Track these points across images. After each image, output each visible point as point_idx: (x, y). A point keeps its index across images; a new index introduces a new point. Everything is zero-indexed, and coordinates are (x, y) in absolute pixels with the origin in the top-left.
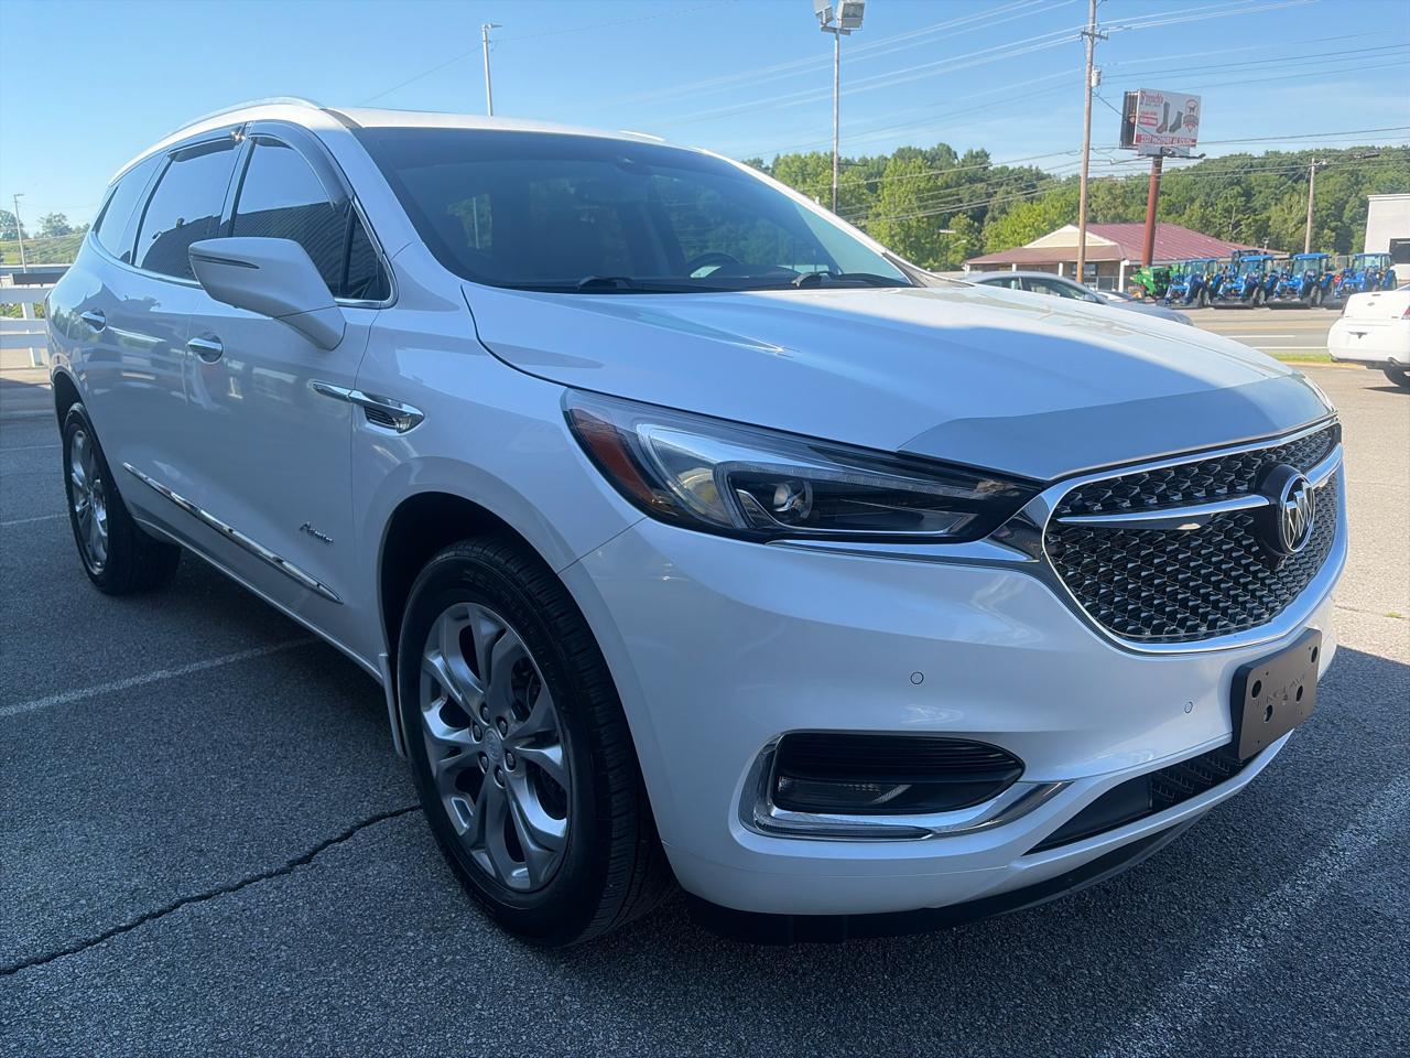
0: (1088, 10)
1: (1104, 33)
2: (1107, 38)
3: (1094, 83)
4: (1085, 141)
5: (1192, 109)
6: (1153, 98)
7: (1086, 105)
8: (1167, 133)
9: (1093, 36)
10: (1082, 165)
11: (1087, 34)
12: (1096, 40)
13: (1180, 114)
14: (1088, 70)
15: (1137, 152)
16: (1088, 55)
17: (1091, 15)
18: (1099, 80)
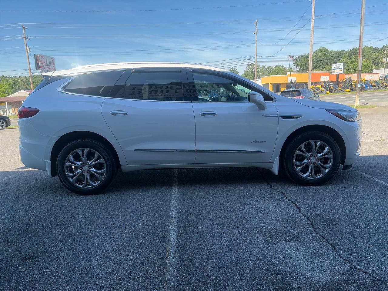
0: (23, 31)
1: (29, 38)
2: (29, 39)
3: (28, 51)
4: (29, 67)
5: (53, 61)
6: (43, 57)
7: (27, 57)
8: (48, 66)
9: (26, 38)
10: (29, 73)
11: (24, 37)
12: (27, 40)
13: (50, 62)
14: (26, 47)
15: (41, 71)
16: (25, 43)
17: (24, 32)
18: (30, 51)
